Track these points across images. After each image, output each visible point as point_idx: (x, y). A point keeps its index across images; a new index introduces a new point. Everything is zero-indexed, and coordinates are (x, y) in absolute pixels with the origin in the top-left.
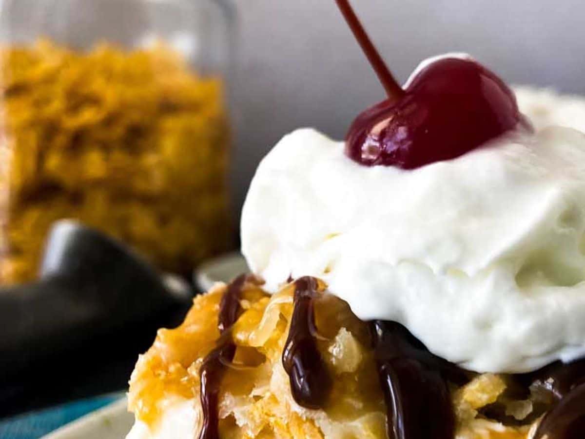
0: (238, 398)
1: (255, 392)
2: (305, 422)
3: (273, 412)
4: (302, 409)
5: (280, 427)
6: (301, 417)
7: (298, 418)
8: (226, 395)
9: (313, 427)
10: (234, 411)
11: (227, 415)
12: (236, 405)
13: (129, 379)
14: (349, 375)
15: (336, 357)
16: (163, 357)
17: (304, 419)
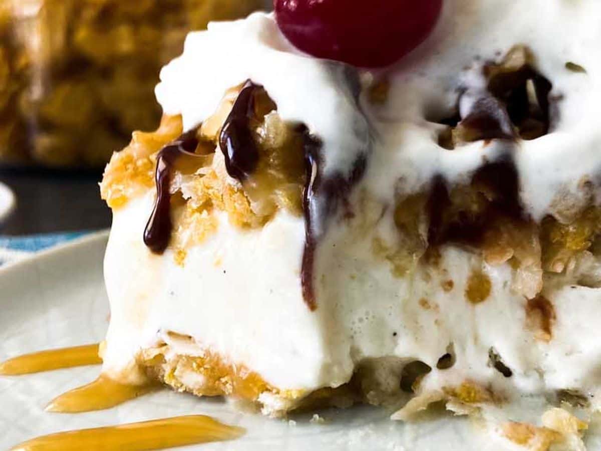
0: (186, 176)
1: (200, 171)
2: (236, 193)
3: (212, 186)
4: (234, 182)
5: (217, 197)
6: (233, 188)
7: (232, 190)
8: (176, 173)
9: (241, 196)
10: (182, 186)
11: (176, 190)
12: (183, 182)
13: (104, 172)
14: (274, 150)
15: (263, 138)
16: (135, 155)
17: (236, 190)
